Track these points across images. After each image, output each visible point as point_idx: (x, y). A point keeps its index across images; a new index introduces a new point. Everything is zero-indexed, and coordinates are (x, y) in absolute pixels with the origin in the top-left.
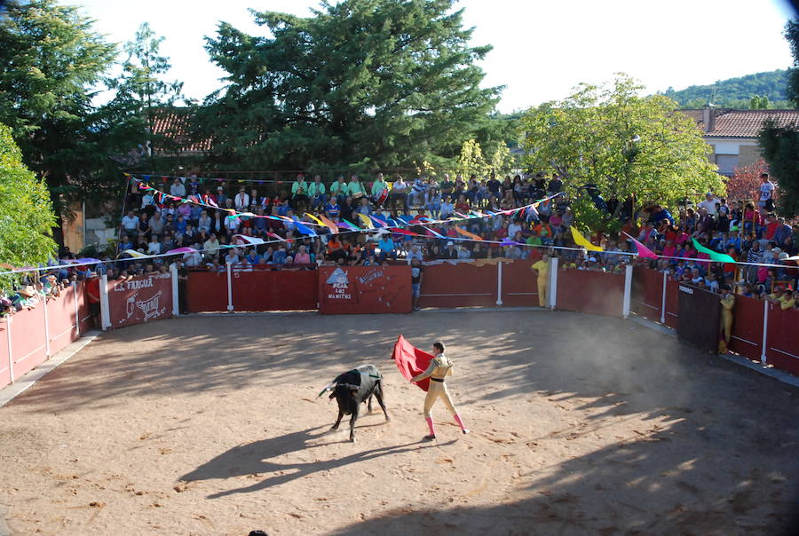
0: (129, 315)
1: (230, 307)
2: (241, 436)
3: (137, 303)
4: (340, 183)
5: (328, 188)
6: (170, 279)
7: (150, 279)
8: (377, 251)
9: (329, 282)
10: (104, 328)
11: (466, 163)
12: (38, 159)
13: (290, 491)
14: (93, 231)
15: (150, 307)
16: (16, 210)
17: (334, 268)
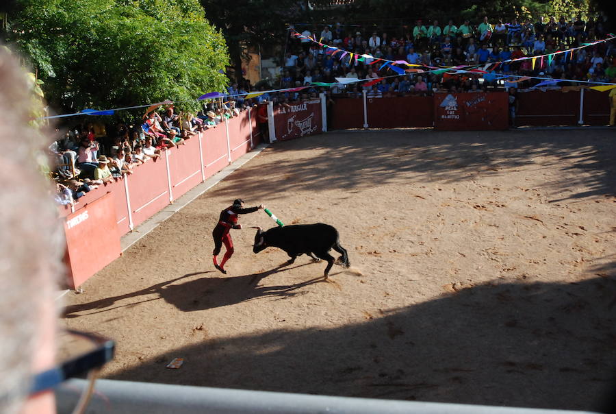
0: (290, 132)
1: (366, 125)
2: (367, 223)
3: (296, 122)
4: (451, 26)
5: (442, 30)
6: (320, 104)
7: (305, 104)
8: (481, 80)
9: (442, 105)
10: (271, 142)
11: (557, 8)
12: (223, 15)
13: (400, 265)
14: (267, 69)
15: (305, 125)
16: (199, 54)
17: (446, 95)
